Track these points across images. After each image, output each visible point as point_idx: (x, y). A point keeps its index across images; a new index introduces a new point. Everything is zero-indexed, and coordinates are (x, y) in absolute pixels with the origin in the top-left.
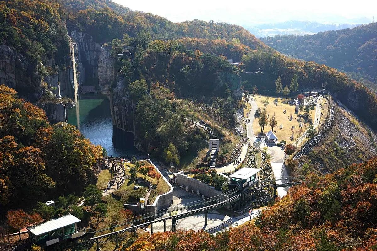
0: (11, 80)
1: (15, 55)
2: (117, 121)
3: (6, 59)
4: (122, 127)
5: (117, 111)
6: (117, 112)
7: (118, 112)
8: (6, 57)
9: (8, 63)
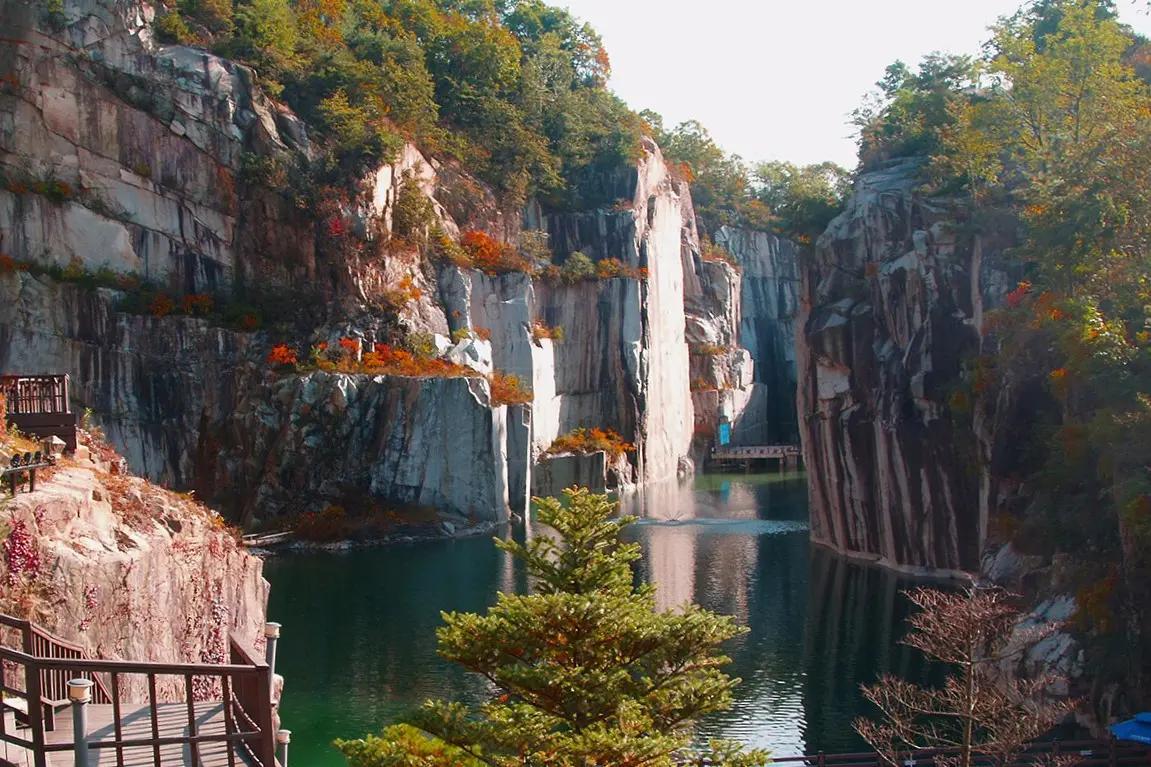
0: (208, 250)
1: (245, 104)
2: (833, 494)
3: (184, 118)
4: (874, 545)
5: (838, 399)
6: (837, 412)
7: (849, 407)
8: (185, 105)
9: (200, 145)
